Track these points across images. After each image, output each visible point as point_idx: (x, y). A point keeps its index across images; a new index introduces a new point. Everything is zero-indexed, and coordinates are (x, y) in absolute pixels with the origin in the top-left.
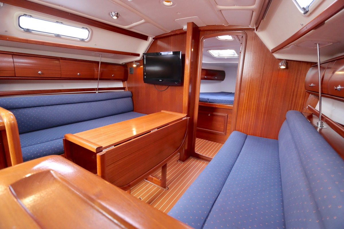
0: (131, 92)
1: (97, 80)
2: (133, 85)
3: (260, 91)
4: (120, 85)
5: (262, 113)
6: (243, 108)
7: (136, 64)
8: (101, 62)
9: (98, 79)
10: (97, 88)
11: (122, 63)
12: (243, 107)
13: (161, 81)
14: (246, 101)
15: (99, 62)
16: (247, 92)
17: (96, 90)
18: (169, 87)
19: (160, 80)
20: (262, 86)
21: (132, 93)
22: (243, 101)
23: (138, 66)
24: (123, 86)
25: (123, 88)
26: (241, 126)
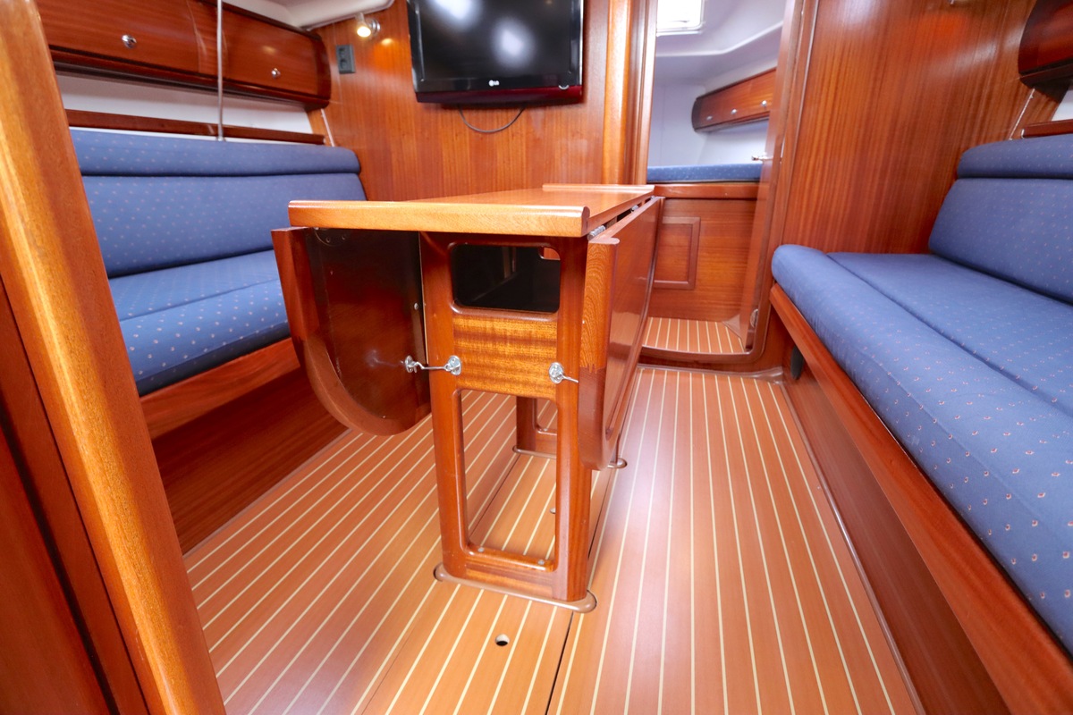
0: (352, 152)
3: (873, 93)
5: (875, 170)
6: (812, 162)
7: (368, 27)
10: (215, 127)
11: (302, 27)
12: (810, 157)
13: (495, 86)
14: (825, 135)
16: (826, 104)
17: (212, 131)
18: (523, 114)
19: (492, 83)
20: (880, 76)
22: (814, 136)
23: (376, 38)
24: (315, 131)
25: (316, 140)
26: (801, 228)
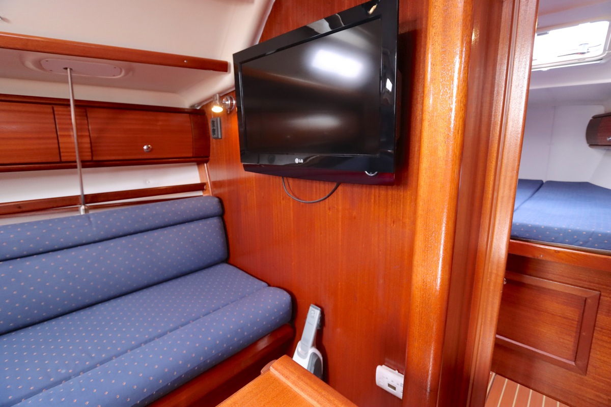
0: (216, 199)
1: (75, 167)
2: (222, 175)
4: (190, 175)
7: (222, 104)
8: (76, 101)
9: (79, 164)
10: (78, 197)
11: (193, 106)
15: (68, 100)
18: (340, 188)
21: (221, 201)
23: (232, 111)
24: (201, 180)
25: (200, 187)
